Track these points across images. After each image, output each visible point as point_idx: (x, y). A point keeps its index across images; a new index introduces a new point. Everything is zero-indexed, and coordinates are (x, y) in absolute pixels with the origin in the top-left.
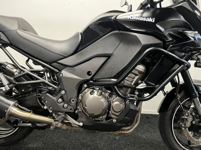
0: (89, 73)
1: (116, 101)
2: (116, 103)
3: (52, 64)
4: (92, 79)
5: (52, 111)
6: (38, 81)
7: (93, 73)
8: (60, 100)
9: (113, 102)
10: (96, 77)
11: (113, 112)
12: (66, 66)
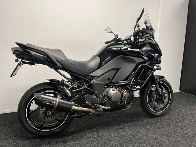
0: (109, 79)
1: (125, 92)
2: (125, 93)
3: (86, 77)
4: (111, 82)
5: (91, 104)
6: (83, 88)
7: (111, 79)
8: (95, 97)
9: (124, 93)
10: (113, 81)
11: (125, 99)
12: (94, 77)
